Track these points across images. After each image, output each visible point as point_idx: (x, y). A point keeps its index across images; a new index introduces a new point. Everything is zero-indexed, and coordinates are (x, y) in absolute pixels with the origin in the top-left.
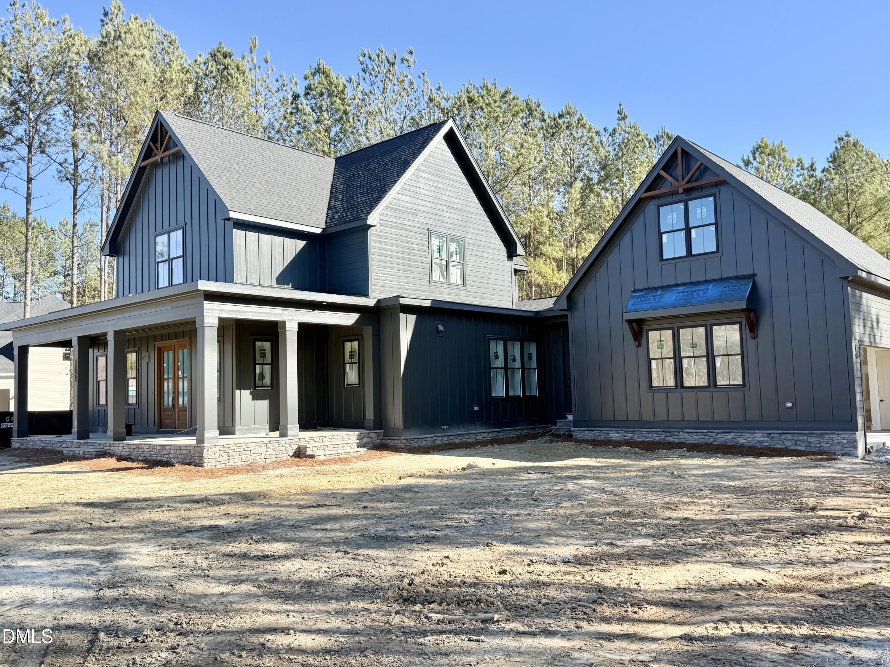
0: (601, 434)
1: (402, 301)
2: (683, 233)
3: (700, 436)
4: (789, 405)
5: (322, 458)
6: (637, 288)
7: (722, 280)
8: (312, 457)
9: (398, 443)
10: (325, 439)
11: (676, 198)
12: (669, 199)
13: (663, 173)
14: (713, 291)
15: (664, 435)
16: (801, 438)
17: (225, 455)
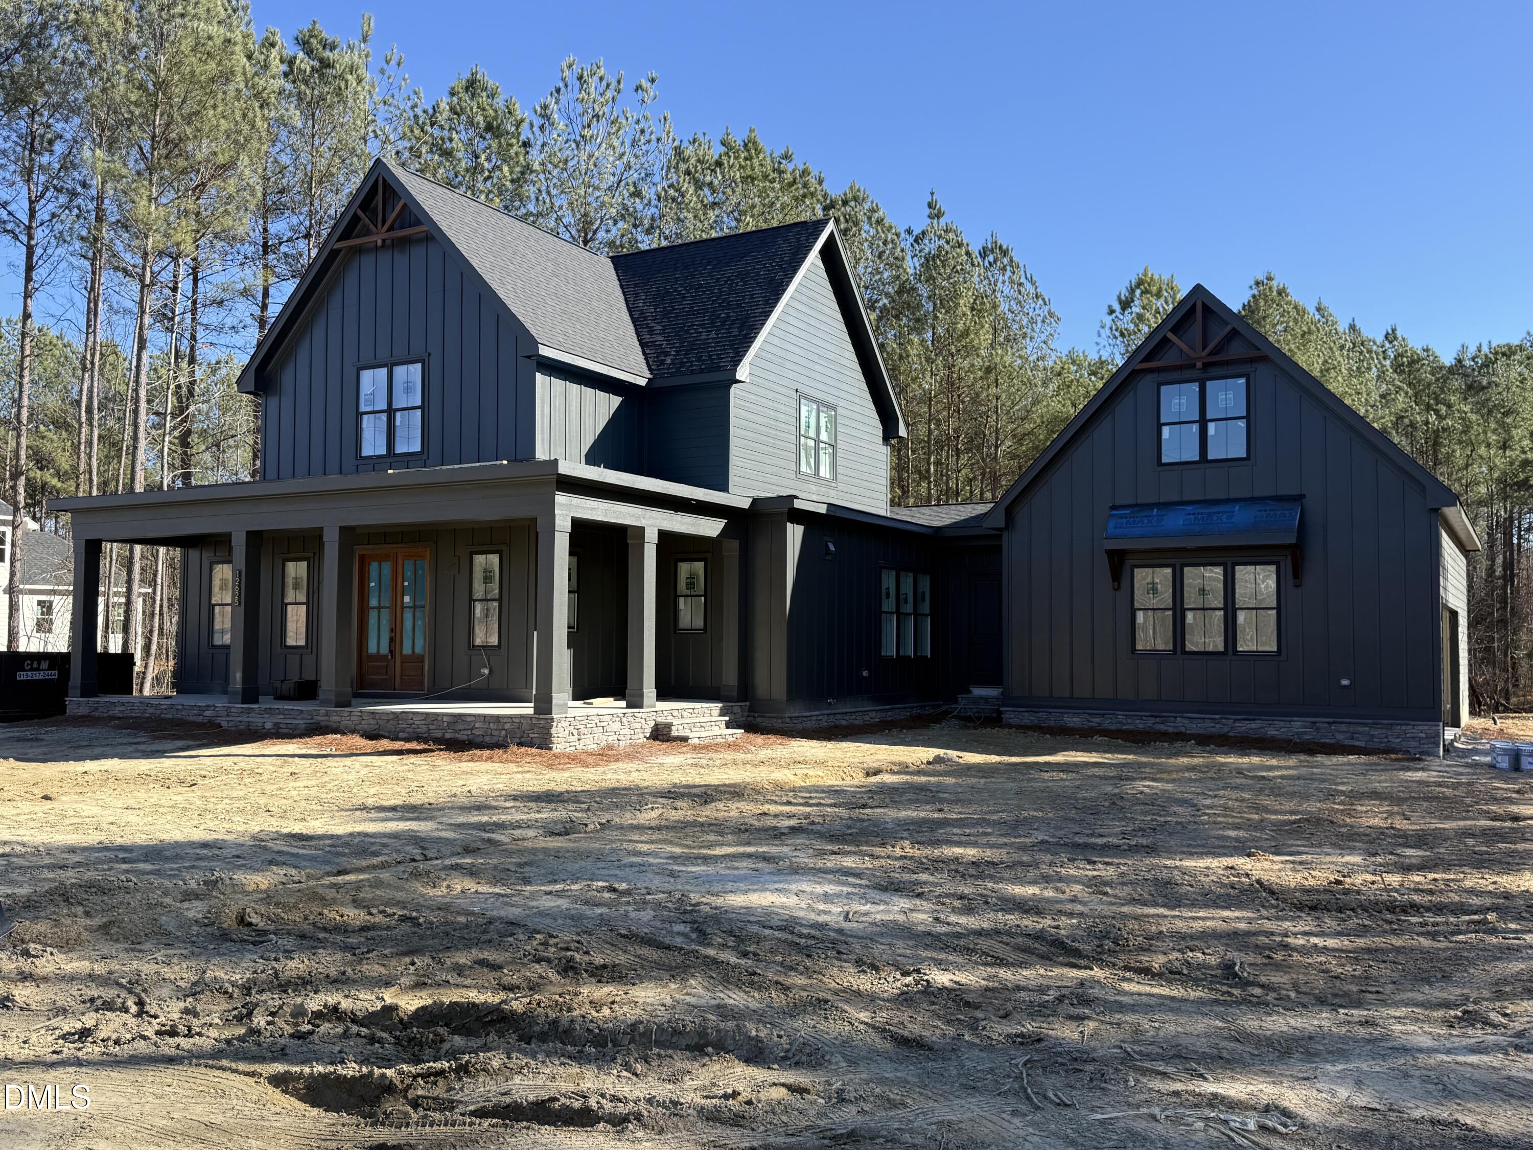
0: (1052, 718)
1: (798, 504)
2: (1195, 428)
3: (1208, 724)
4: (1345, 682)
5: (696, 741)
6: (1118, 503)
7: (1252, 500)
8: (685, 739)
9: (778, 724)
10: (685, 714)
11: (1187, 374)
12: (1176, 375)
13: (1170, 336)
14: (1241, 516)
15: (1152, 721)
16: (1360, 729)
17: (575, 732)
